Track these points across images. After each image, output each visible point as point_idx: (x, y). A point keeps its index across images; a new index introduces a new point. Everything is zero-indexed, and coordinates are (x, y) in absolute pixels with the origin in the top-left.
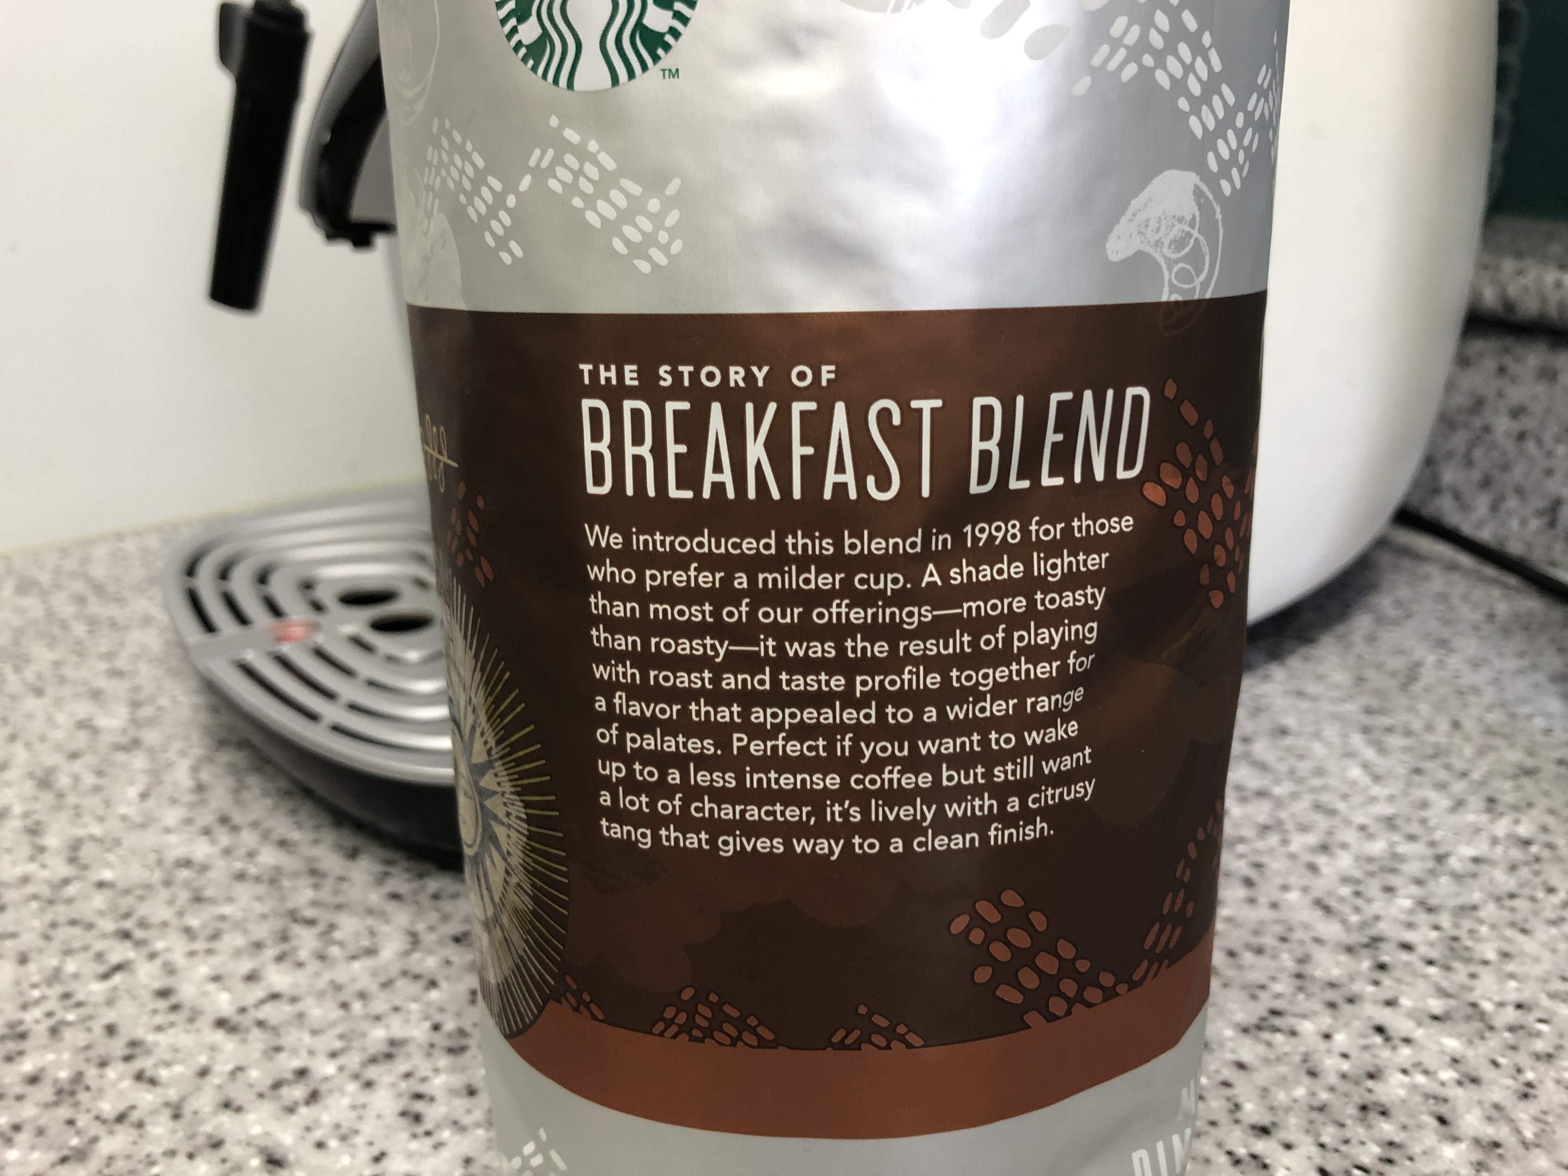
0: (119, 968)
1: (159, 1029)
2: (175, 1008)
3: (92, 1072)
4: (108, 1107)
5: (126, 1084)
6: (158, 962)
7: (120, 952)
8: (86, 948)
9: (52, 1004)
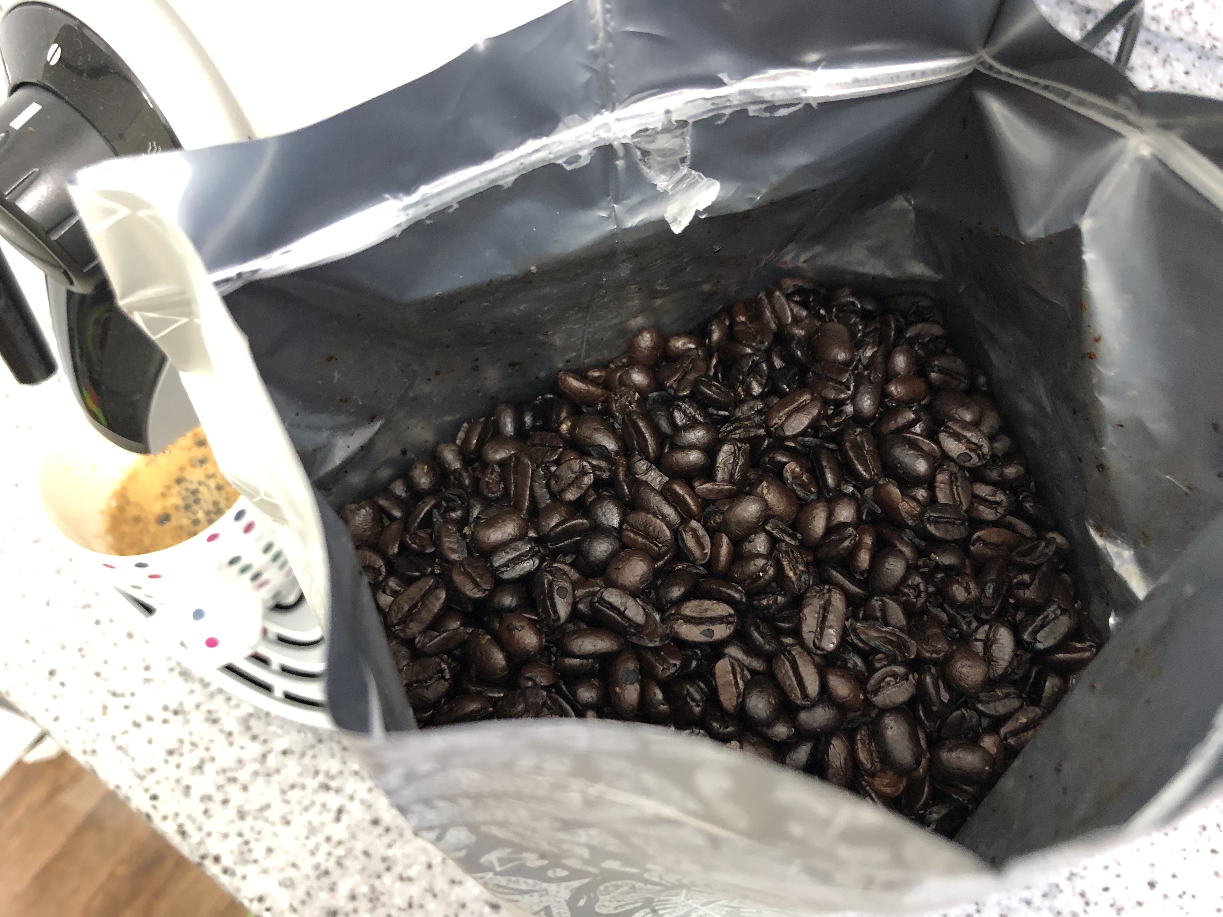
0: (340, 811)
1: (390, 846)
2: (388, 830)
3: (377, 883)
4: (400, 901)
5: (398, 884)
6: (357, 801)
7: (334, 801)
8: (313, 803)
9: (325, 848)
